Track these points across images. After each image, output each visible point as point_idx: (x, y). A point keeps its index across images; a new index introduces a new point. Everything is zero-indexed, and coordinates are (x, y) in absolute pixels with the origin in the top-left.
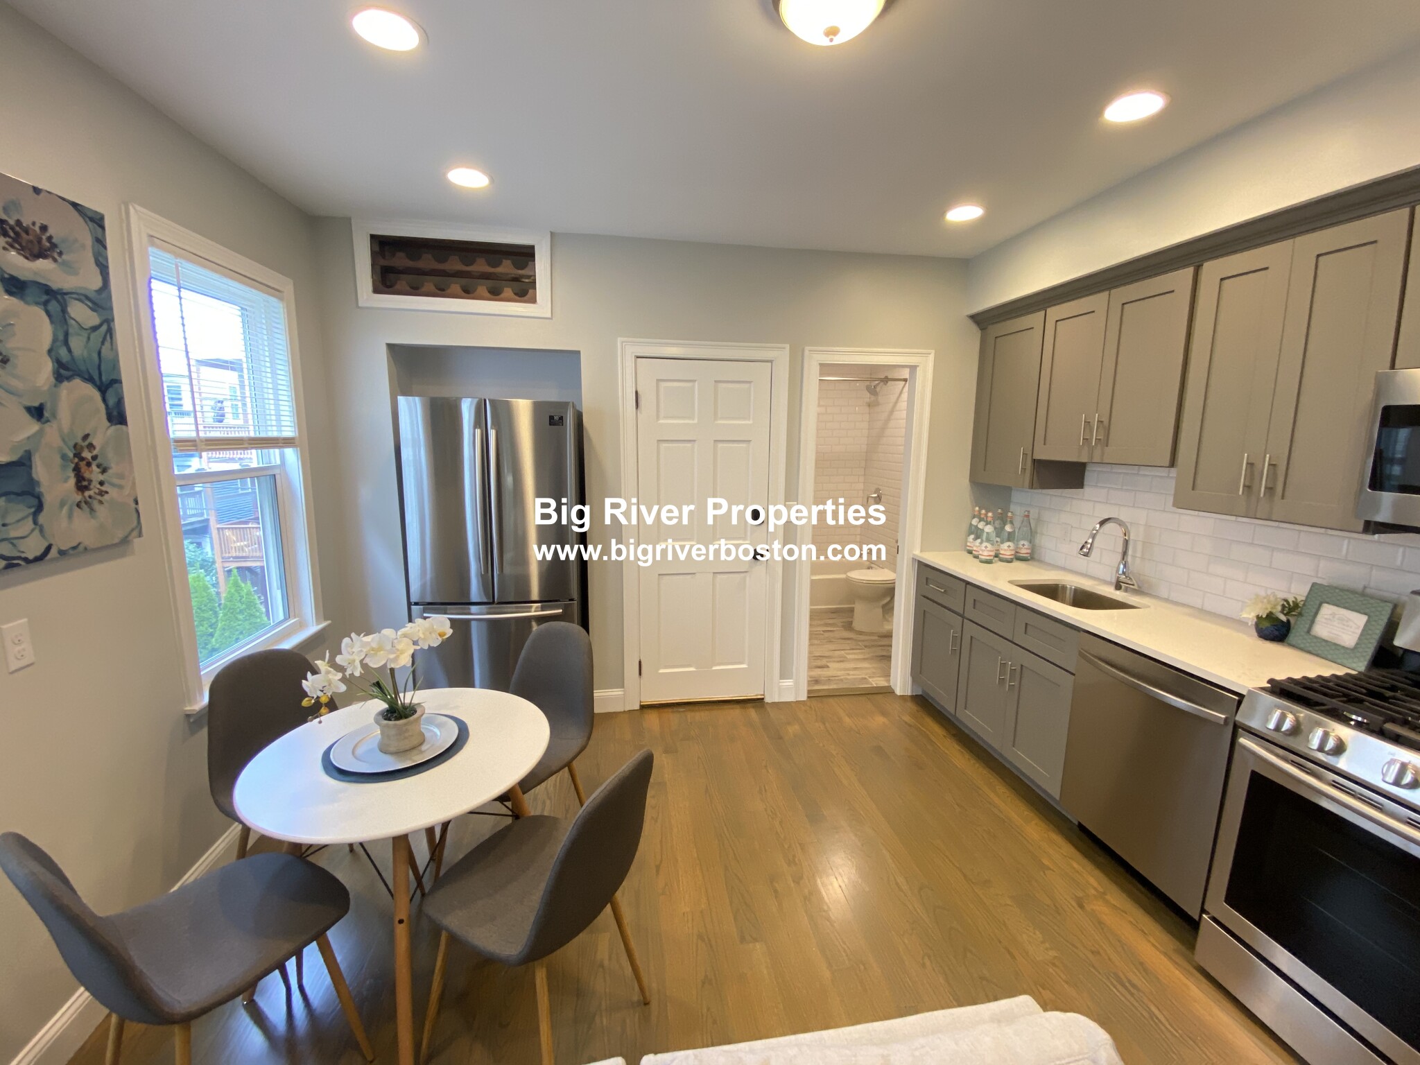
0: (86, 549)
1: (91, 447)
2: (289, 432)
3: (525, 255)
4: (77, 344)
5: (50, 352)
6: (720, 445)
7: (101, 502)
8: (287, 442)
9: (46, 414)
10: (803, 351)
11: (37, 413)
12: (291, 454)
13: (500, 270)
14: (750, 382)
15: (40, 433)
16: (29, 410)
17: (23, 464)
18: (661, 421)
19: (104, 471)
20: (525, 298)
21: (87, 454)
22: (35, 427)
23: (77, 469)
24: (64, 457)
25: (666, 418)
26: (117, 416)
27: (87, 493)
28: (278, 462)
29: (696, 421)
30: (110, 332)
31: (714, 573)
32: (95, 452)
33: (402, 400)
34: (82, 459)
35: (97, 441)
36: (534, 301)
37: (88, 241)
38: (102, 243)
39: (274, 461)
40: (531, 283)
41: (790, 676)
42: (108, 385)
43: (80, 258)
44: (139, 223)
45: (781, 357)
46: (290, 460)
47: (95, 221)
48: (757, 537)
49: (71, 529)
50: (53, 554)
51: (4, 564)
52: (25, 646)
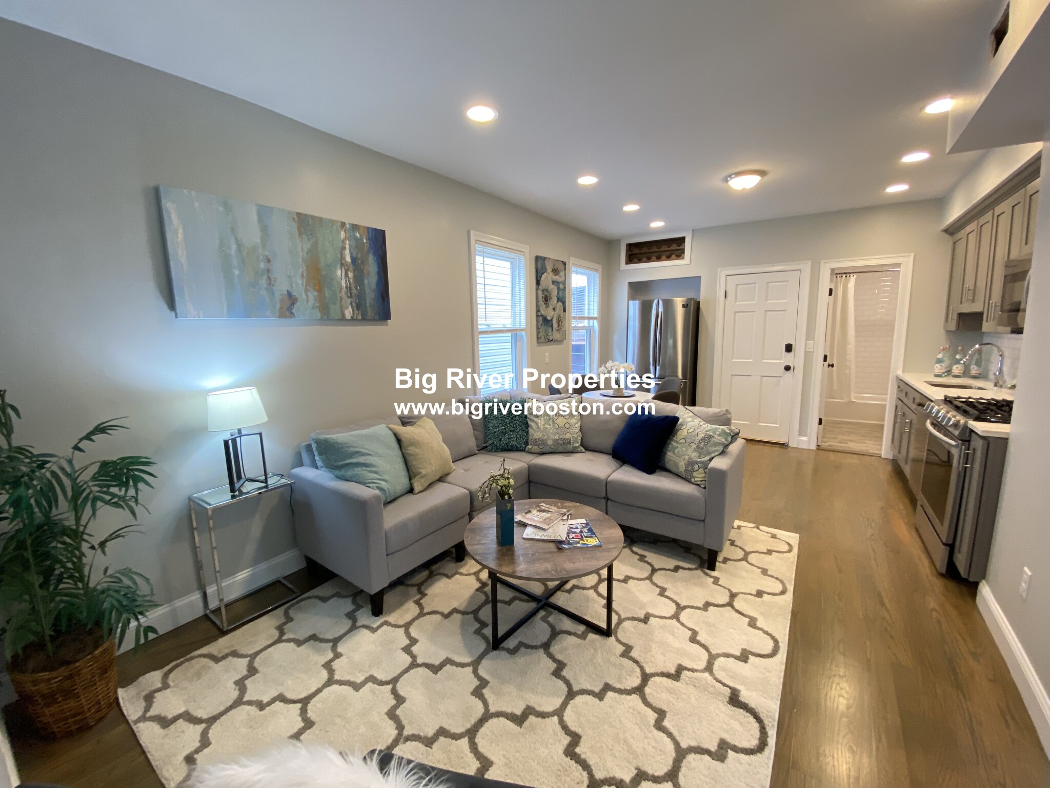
0: (558, 340)
2: (596, 315)
3: (682, 240)
4: (560, 293)
5: (557, 296)
6: (768, 313)
7: (561, 330)
8: (595, 318)
10: (821, 263)
12: (595, 322)
13: (672, 248)
14: (787, 281)
15: (554, 314)
17: (551, 320)
18: (737, 303)
20: (680, 258)
22: (554, 312)
24: (557, 319)
25: (740, 301)
26: (565, 311)
27: (559, 328)
29: (756, 302)
30: (565, 289)
31: (762, 376)
32: (561, 319)
33: (631, 302)
35: (561, 316)
36: (683, 258)
37: (563, 269)
38: (565, 269)
39: (591, 324)
40: (683, 251)
41: (805, 435)
42: (564, 303)
43: (562, 273)
44: (571, 261)
45: (806, 268)
46: (596, 324)
47: (565, 264)
48: (788, 359)
49: (556, 335)
50: (553, 340)
51: (548, 340)
52: (548, 359)
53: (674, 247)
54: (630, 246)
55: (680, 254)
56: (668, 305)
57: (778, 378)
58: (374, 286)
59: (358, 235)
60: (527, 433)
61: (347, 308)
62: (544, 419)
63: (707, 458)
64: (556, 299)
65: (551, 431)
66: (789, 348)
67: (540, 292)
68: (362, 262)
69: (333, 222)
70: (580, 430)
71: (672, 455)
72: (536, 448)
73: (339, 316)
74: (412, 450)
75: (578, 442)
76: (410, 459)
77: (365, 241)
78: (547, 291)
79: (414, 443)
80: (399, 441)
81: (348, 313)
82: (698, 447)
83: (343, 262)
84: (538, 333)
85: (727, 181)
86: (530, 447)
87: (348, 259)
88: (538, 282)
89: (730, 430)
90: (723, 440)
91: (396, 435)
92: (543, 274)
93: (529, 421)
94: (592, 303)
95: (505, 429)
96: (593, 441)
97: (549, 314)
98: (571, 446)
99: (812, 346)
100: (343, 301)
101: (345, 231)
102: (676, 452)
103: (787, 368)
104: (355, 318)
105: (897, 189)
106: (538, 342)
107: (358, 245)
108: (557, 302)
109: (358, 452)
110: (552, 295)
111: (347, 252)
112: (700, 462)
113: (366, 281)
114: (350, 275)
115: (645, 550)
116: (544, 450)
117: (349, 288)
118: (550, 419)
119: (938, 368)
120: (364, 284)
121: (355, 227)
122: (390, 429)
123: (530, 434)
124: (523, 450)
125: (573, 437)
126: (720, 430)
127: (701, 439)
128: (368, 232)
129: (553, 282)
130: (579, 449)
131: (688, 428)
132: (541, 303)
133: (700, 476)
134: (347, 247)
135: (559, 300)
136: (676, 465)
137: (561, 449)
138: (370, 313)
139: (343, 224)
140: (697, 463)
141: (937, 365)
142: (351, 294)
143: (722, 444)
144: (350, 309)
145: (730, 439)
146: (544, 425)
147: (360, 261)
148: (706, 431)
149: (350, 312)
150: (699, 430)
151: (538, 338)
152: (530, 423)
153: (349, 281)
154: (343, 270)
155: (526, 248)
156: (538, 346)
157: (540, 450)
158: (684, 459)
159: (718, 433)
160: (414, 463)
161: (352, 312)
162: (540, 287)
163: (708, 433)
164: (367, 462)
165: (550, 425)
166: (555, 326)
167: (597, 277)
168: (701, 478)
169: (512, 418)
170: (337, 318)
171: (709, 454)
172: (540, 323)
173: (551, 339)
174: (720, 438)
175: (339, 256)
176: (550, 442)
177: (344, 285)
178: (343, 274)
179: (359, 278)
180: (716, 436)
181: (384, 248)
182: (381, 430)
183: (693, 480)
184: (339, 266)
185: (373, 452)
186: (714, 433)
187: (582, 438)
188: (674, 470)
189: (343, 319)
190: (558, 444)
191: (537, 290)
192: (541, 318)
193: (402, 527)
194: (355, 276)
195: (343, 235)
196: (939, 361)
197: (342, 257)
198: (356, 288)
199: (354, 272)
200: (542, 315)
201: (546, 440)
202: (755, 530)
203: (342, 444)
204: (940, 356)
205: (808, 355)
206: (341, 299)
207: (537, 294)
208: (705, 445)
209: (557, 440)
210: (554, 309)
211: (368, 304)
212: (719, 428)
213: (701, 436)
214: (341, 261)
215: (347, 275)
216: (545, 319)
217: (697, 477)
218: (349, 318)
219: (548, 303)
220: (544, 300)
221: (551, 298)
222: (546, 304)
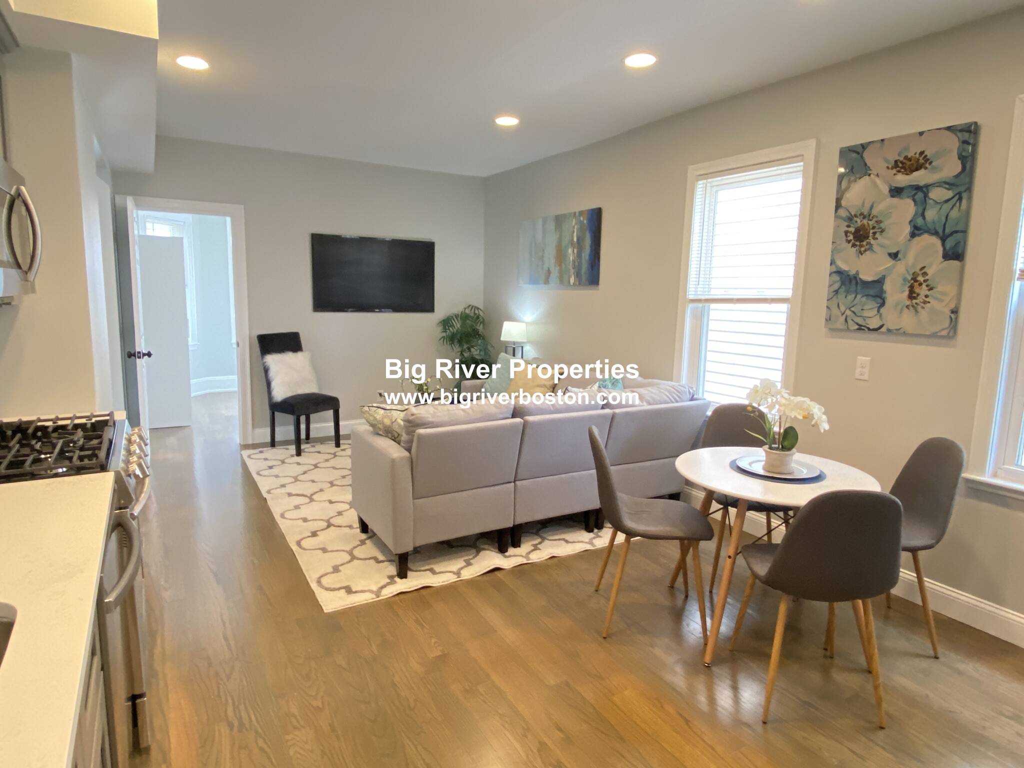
0: (904, 332)
1: (925, 274)
4: (930, 213)
5: (910, 222)
7: (923, 308)
9: (899, 256)
11: (894, 256)
15: (893, 267)
16: (890, 255)
19: (931, 289)
21: (921, 279)
22: (890, 262)
23: (912, 287)
24: (905, 279)
26: (953, 256)
27: (914, 301)
32: (927, 278)
34: (916, 281)
35: (930, 271)
42: (950, 235)
43: (945, 160)
50: (884, 329)
51: (857, 327)
52: (866, 370)
58: (587, 257)
59: (582, 219)
64: (908, 229)
69: (570, 215)
73: (567, 283)
77: (585, 222)
78: (867, 216)
83: (573, 242)
84: (825, 308)
88: (838, 203)
100: (570, 271)
101: (575, 218)
104: (575, 283)
106: (829, 329)
107: (581, 226)
108: (913, 236)
110: (889, 222)
113: (583, 255)
114: (575, 251)
117: (574, 261)
121: (581, 213)
128: (588, 214)
129: (896, 192)
134: (575, 230)
135: (918, 231)
138: (584, 280)
139: (575, 214)
142: (574, 265)
144: (573, 277)
147: (581, 239)
149: (573, 280)
151: (826, 319)
153: (574, 256)
154: (572, 249)
155: (808, 146)
166: (896, 296)
175: (571, 239)
177: (571, 259)
179: (579, 253)
181: (596, 223)
184: (570, 246)
189: (569, 285)
195: (574, 221)
198: (578, 261)
199: (577, 249)
211: (583, 273)
216: (849, 279)
218: (572, 284)
219: (869, 243)
220: (851, 237)
221: (882, 231)
222: (861, 246)
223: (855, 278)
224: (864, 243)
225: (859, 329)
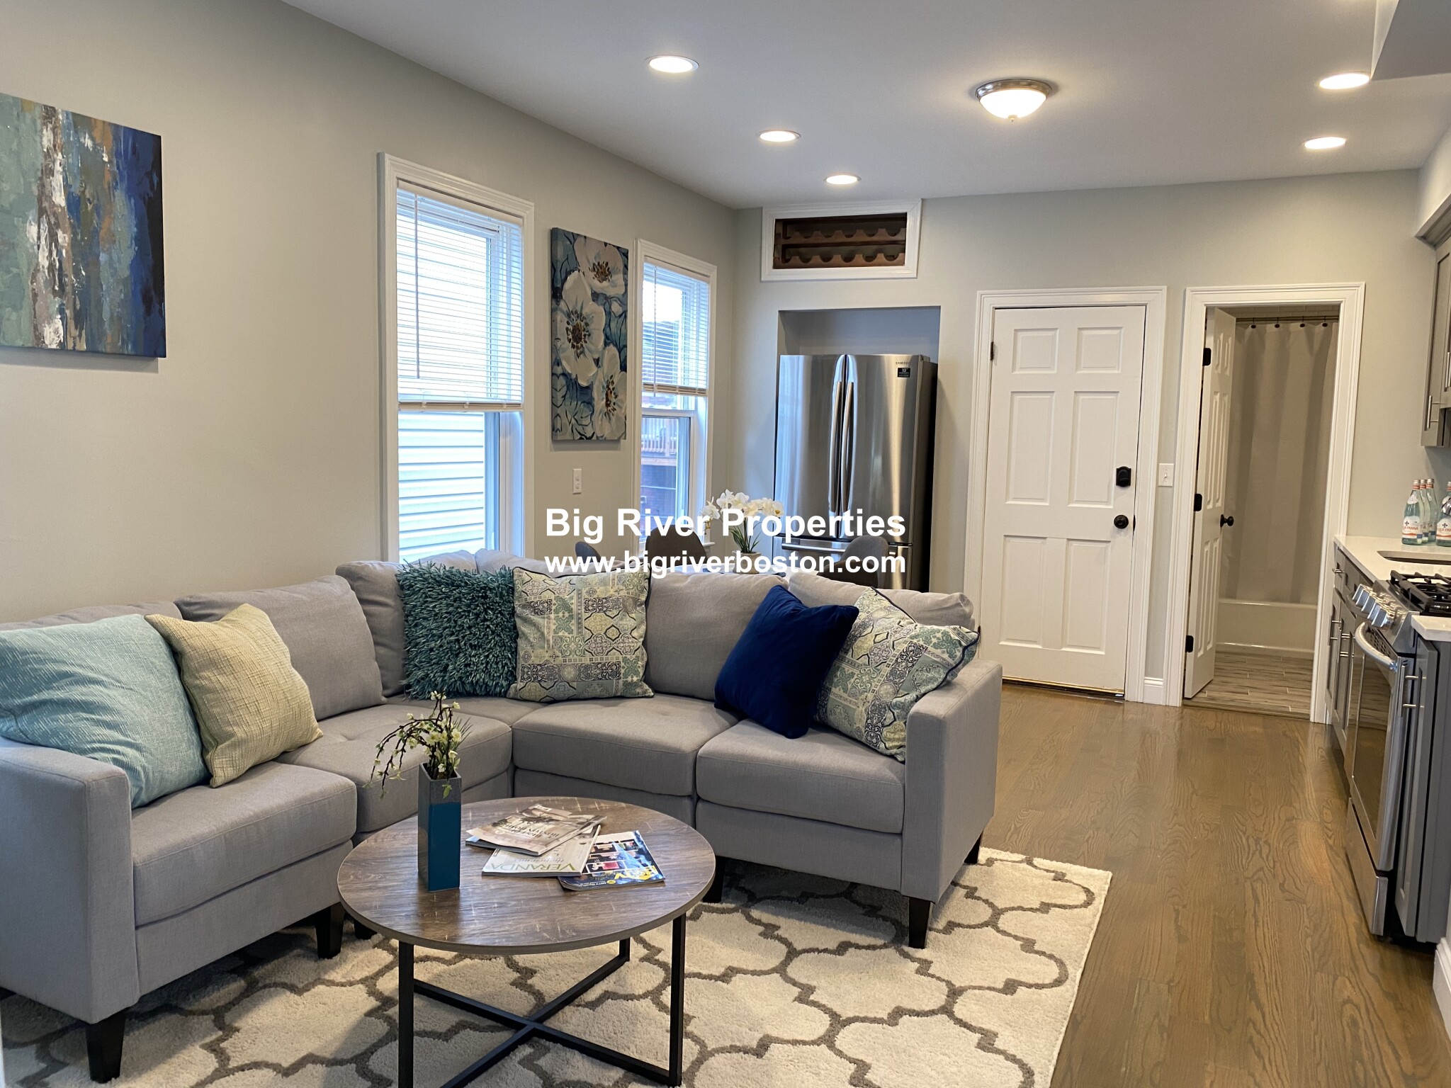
0: (605, 439)
1: (613, 382)
2: (702, 385)
3: (898, 222)
4: (613, 325)
5: (604, 330)
6: (1082, 397)
7: (613, 414)
8: (701, 392)
9: (600, 363)
10: (1185, 291)
12: (702, 402)
13: (878, 237)
14: (1120, 328)
15: (596, 374)
16: (594, 359)
17: (589, 388)
18: (1015, 373)
19: (616, 397)
20: (895, 261)
21: (611, 387)
22: (596, 369)
23: (607, 394)
24: (603, 387)
25: (1022, 368)
26: (624, 368)
27: (609, 408)
28: (693, 409)
29: (1055, 372)
30: (626, 317)
31: (1069, 540)
32: (614, 386)
33: (785, 358)
34: (609, 389)
35: (615, 380)
36: (903, 264)
37: (622, 267)
38: (626, 267)
39: (692, 407)
40: (901, 246)
41: (1158, 674)
42: (622, 349)
43: (618, 278)
44: (641, 250)
45: (1158, 299)
46: (701, 407)
47: (625, 254)
48: (1122, 502)
49: (602, 427)
50: (594, 438)
51: (579, 436)
52: (580, 482)
53: (882, 235)
54: (786, 227)
55: (893, 252)
56: (870, 368)
57: (1104, 545)
58: (125, 272)
59: (88, 143)
60: (515, 652)
61: (50, 319)
62: (557, 618)
63: (913, 695)
64: (603, 338)
65: (573, 646)
66: (1124, 478)
67: (560, 317)
68: (97, 209)
69: (22, 105)
70: (644, 643)
71: (841, 693)
72: (533, 689)
73: (27, 339)
74: (210, 678)
75: (637, 673)
76: (202, 699)
77: (106, 159)
78: (580, 316)
79: (216, 662)
80: (176, 654)
81: (53, 333)
82: (893, 673)
83: (45, 204)
84: (555, 416)
85: (979, 97)
86: (520, 685)
87: (60, 199)
88: (556, 294)
89: (958, 634)
90: (946, 656)
91: (168, 640)
92: (568, 273)
93: (518, 621)
94: (693, 355)
95: (458, 641)
96: (671, 672)
97: (585, 373)
98: (621, 681)
99: (1170, 474)
100: (40, 302)
101: (54, 129)
102: (849, 686)
103: (1121, 523)
104: (70, 346)
105: (1325, 144)
106: (554, 440)
107: (86, 167)
108: (606, 344)
109: (66, 675)
110: (592, 327)
111: (58, 180)
112: (896, 706)
113: (103, 257)
114: (63, 238)
115: (776, 914)
116: (554, 693)
117: (57, 272)
118: (571, 617)
119: (1411, 526)
120: (97, 263)
121: (80, 122)
122: (154, 625)
123: (521, 653)
124: (503, 695)
125: (625, 660)
126: (939, 635)
127: (902, 655)
128: (116, 138)
129: (596, 296)
130: (638, 690)
131: (875, 631)
132: (565, 344)
133: (897, 736)
134: (58, 168)
135: (608, 340)
136: (848, 714)
137: (598, 691)
138: (111, 338)
139: (50, 113)
140: (890, 707)
141: (1408, 519)
142: (62, 286)
143: (943, 664)
144: (58, 323)
145: (959, 654)
146: (555, 632)
147: (90, 207)
148: (911, 638)
149: (56, 331)
150: (897, 636)
151: (554, 430)
152: (523, 628)
153: (59, 253)
154: (44, 226)
155: (528, 209)
156: (556, 450)
157: (543, 693)
158: (865, 701)
159: (934, 640)
160: (216, 710)
161: (61, 331)
162: (562, 304)
163: (915, 641)
164: (91, 699)
165: (571, 632)
166: (600, 403)
167: (704, 292)
168: (898, 740)
169: (477, 615)
170: (19, 343)
171: (916, 687)
172: (560, 395)
173: (589, 435)
174: (938, 651)
175: (36, 192)
176: (569, 673)
177: (44, 262)
178: (44, 234)
179: (85, 250)
180: (930, 648)
181: (155, 180)
182: (131, 625)
183: (882, 746)
184: (32, 215)
185: (106, 675)
186: (928, 641)
187: (647, 663)
188: (845, 727)
189: (35, 349)
190: (588, 676)
191: (553, 311)
192: (562, 381)
193: (180, 857)
194: (74, 243)
195: (47, 138)
196: (1412, 511)
197: (45, 193)
198: (77, 273)
199: (75, 233)
200: (564, 374)
201: (561, 667)
202: (1024, 865)
203: (24, 653)
204: (1413, 500)
205: (1163, 493)
206: (35, 295)
207: (553, 321)
208: (907, 667)
209: (587, 667)
210: (597, 362)
211: (106, 316)
212: (939, 631)
213: (901, 647)
214: (40, 201)
215: (53, 237)
216: (572, 383)
217: (890, 740)
218: (54, 346)
219: (582, 346)
220: (570, 337)
221: (589, 335)
222: (578, 348)
223: (576, 382)
224: (579, 345)
225: (581, 438)
